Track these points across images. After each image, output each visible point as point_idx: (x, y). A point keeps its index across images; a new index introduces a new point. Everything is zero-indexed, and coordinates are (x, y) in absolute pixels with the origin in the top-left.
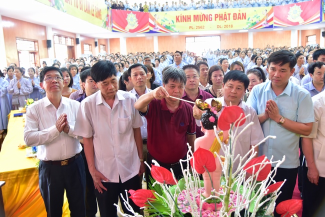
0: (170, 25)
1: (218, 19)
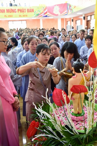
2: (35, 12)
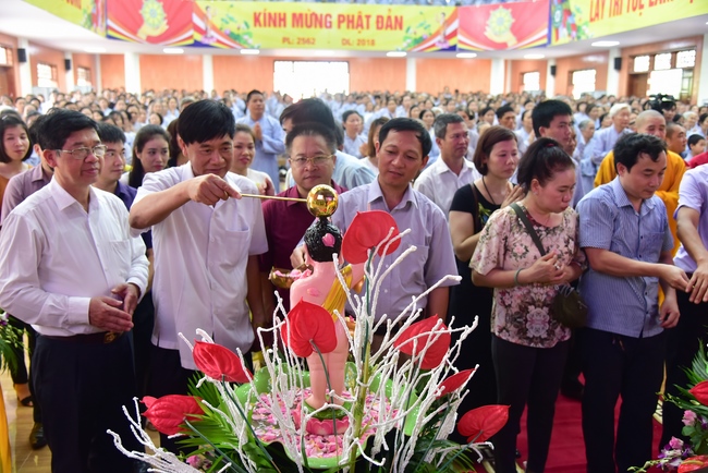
0: (240, 32)
1: (344, 25)
2: (408, 29)
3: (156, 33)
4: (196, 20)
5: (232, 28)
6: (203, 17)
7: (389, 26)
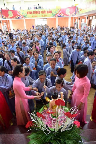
1: (42, 13)
2: (53, 13)
3: (11, 17)
4: (18, 14)
5: (24, 15)
6: (19, 13)
7: (50, 13)
